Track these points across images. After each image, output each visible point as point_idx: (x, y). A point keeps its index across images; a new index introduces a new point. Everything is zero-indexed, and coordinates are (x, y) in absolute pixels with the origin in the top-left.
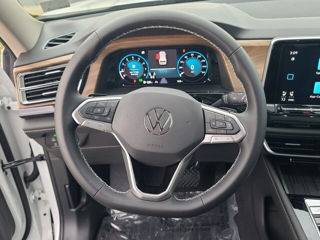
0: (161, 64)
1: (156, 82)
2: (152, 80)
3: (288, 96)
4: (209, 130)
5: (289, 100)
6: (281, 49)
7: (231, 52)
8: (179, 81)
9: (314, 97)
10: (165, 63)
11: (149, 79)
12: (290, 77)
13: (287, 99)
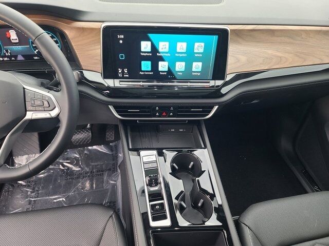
0: (13, 41)
1: (13, 59)
2: (8, 57)
3: (123, 72)
4: (28, 108)
5: (125, 76)
6: (110, 33)
7: (34, 38)
8: (36, 58)
9: (143, 73)
10: (17, 41)
11: (5, 56)
12: (122, 57)
13: (123, 75)
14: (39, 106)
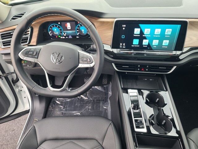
0: (68, 29)
1: (67, 37)
2: (65, 36)
3: (123, 45)
5: (123, 47)
6: (118, 24)
7: (88, 27)
8: (77, 37)
9: (133, 46)
10: (70, 29)
11: (63, 36)
12: (123, 37)
14: (85, 61)
